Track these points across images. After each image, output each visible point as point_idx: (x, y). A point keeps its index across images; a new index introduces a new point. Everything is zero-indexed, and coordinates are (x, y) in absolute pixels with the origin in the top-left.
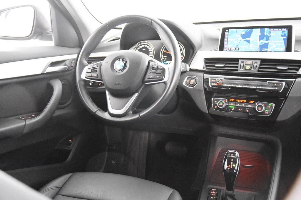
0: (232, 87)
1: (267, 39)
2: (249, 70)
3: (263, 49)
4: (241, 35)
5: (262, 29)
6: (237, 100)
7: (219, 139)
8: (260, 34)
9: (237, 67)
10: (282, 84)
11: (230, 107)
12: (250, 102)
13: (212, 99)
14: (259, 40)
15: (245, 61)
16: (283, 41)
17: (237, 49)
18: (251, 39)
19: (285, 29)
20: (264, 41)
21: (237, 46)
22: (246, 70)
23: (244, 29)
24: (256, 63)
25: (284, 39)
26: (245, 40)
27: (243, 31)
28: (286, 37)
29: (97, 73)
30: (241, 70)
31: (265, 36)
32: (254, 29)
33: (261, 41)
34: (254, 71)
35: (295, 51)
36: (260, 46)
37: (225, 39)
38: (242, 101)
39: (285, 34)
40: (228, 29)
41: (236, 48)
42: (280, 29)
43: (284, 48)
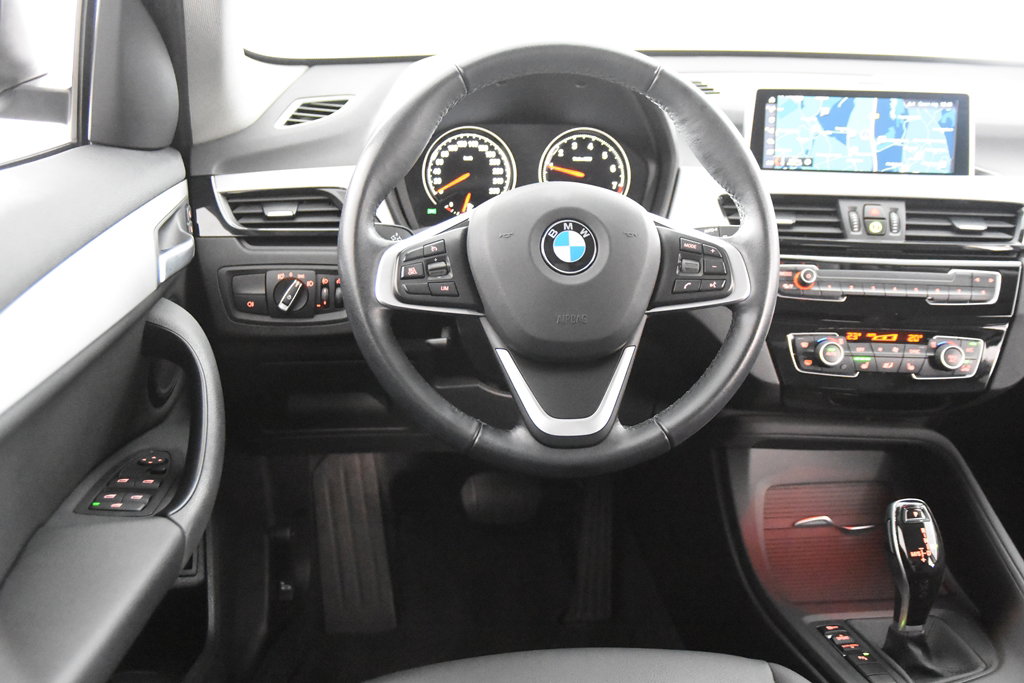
1: (899, 134)
2: (880, 235)
3: (888, 164)
4: (818, 116)
5: (884, 100)
6: (869, 335)
8: (877, 116)
9: (839, 225)
10: (994, 277)
11: (856, 359)
12: (910, 340)
13: (790, 337)
14: (876, 136)
15: (859, 205)
16: (944, 141)
17: (808, 162)
18: (848, 130)
19: (950, 104)
20: (888, 140)
21: (807, 152)
22: (869, 234)
23: (827, 98)
24: (892, 210)
25: (946, 133)
26: (831, 132)
27: (823, 105)
28: (951, 130)
29: (451, 275)
30: (856, 236)
31: (893, 123)
32: (857, 101)
33: (882, 139)
34: (897, 237)
35: (978, 173)
36: (878, 154)
37: (766, 129)
38: (885, 338)
39: (949, 120)
40: (776, 93)
41: (803, 160)
42: (935, 104)
43: (946, 162)
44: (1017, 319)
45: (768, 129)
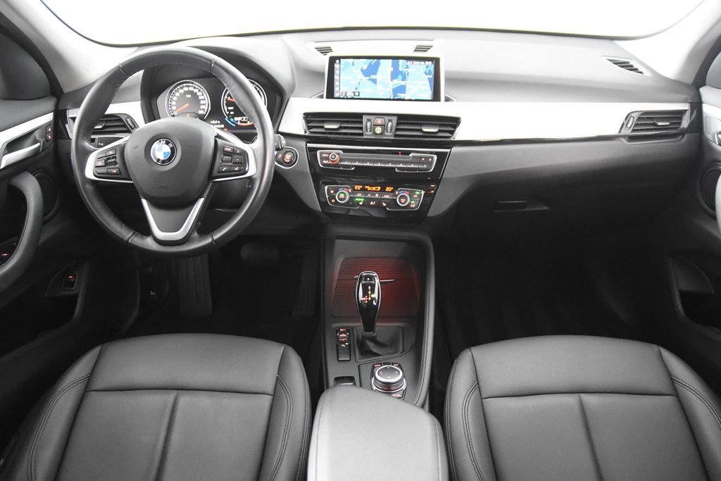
0: (356, 167)
1: (404, 79)
2: (381, 134)
3: (399, 94)
4: (362, 70)
5: (395, 60)
6: (366, 187)
7: (338, 243)
8: (392, 69)
9: (361, 128)
10: (432, 158)
11: (357, 199)
12: (387, 190)
13: (326, 187)
14: (392, 80)
15: (372, 118)
16: (428, 82)
17: (357, 94)
18: (378, 77)
19: (430, 62)
20: (398, 82)
21: (356, 89)
22: (375, 134)
23: (366, 60)
24: (390, 121)
25: (429, 78)
26: (368, 78)
27: (364, 64)
28: (431, 76)
29: (117, 166)
30: (368, 135)
31: (401, 73)
32: (382, 61)
33: (395, 81)
34: (389, 135)
35: (447, 100)
36: (393, 89)
37: (335, 77)
38: (374, 189)
39: (430, 71)
40: (339, 58)
41: (354, 93)
42: (422, 63)
43: (428, 94)
44: (442, 180)
45: (336, 77)
